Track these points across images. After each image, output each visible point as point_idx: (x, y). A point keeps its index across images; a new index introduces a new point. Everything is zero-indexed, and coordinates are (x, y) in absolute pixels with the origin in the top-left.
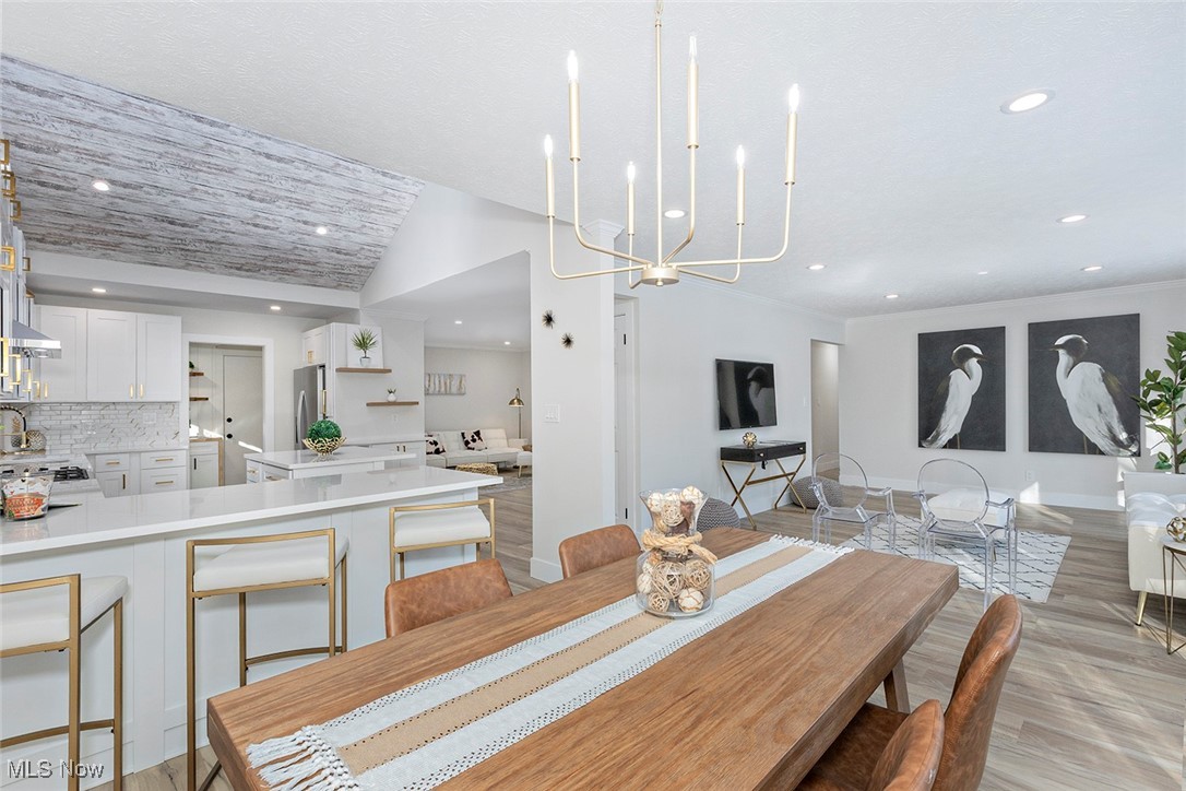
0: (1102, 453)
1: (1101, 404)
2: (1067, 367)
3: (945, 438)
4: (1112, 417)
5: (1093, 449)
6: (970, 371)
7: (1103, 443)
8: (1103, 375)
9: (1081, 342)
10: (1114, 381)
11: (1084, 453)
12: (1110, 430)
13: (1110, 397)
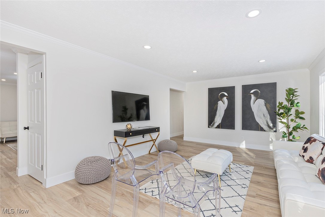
0: (265, 131)
1: (265, 114)
2: (254, 101)
3: (216, 125)
4: (268, 118)
5: (262, 129)
6: (224, 101)
7: (265, 127)
8: (265, 104)
9: (258, 92)
10: (268, 105)
11: (259, 131)
12: (267, 123)
13: (267, 111)
